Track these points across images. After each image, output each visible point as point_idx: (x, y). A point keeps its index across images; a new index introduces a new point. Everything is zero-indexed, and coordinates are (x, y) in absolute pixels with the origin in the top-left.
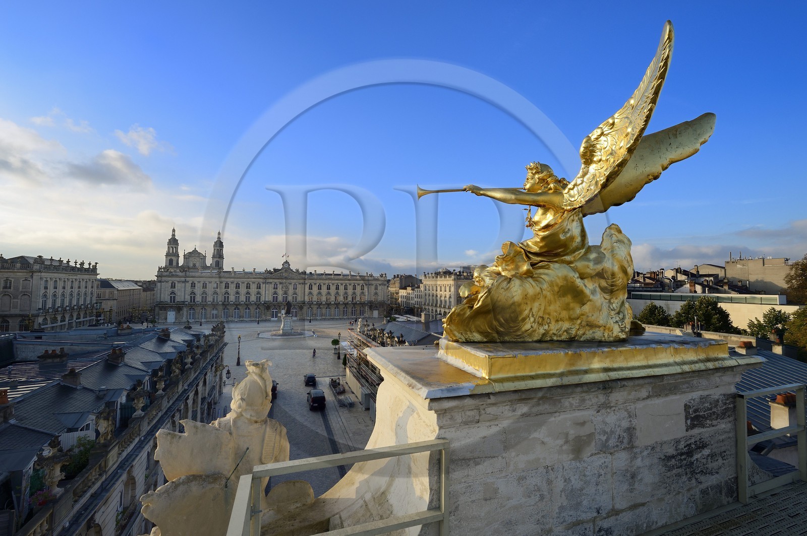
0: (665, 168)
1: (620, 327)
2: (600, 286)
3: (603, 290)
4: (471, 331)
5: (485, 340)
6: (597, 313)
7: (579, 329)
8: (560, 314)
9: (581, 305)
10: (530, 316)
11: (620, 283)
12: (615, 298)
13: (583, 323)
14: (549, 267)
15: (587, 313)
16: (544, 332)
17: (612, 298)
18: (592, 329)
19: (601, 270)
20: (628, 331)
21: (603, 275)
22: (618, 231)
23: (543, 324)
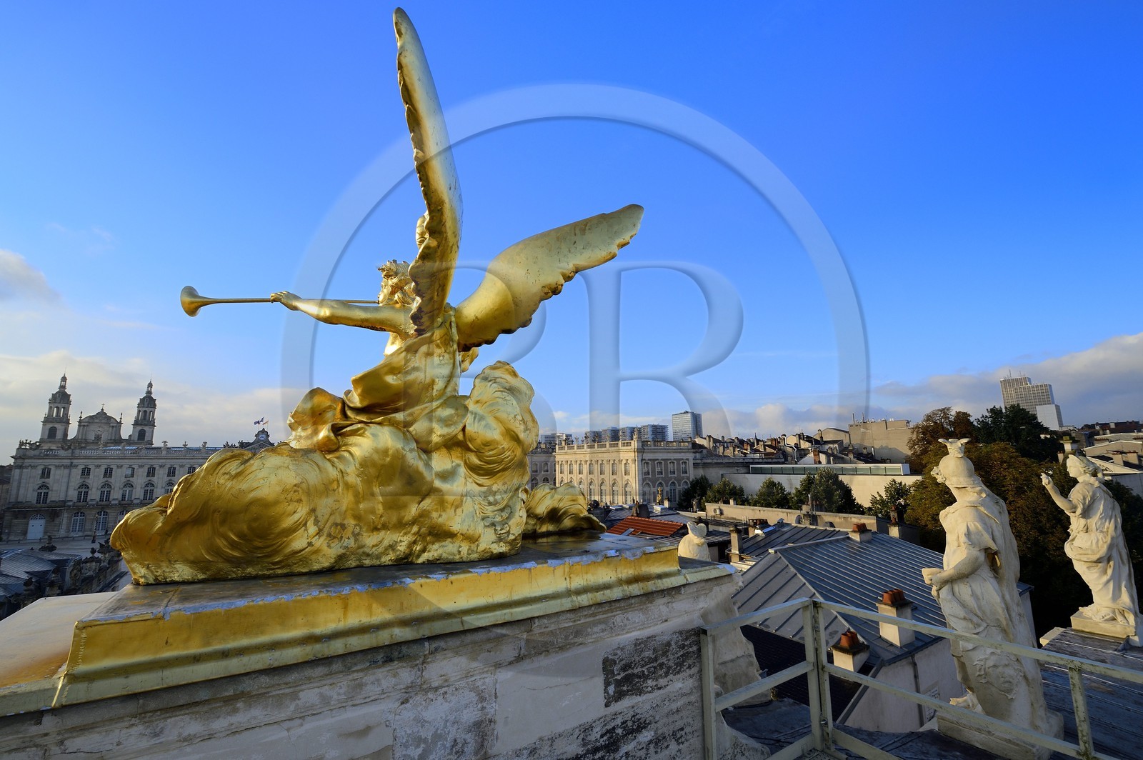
0: (568, 278)
1: (496, 534)
2: (466, 463)
3: (473, 469)
4: (170, 561)
5: (201, 576)
6: (451, 512)
7: (415, 542)
8: (381, 516)
9: (419, 499)
10: (308, 523)
11: (507, 457)
12: (500, 484)
13: (423, 530)
14: (364, 432)
15: (429, 512)
16: (344, 551)
17: (496, 483)
18: (440, 541)
19: (460, 437)
20: (515, 540)
21: (468, 445)
22: (510, 373)
23: (342, 537)
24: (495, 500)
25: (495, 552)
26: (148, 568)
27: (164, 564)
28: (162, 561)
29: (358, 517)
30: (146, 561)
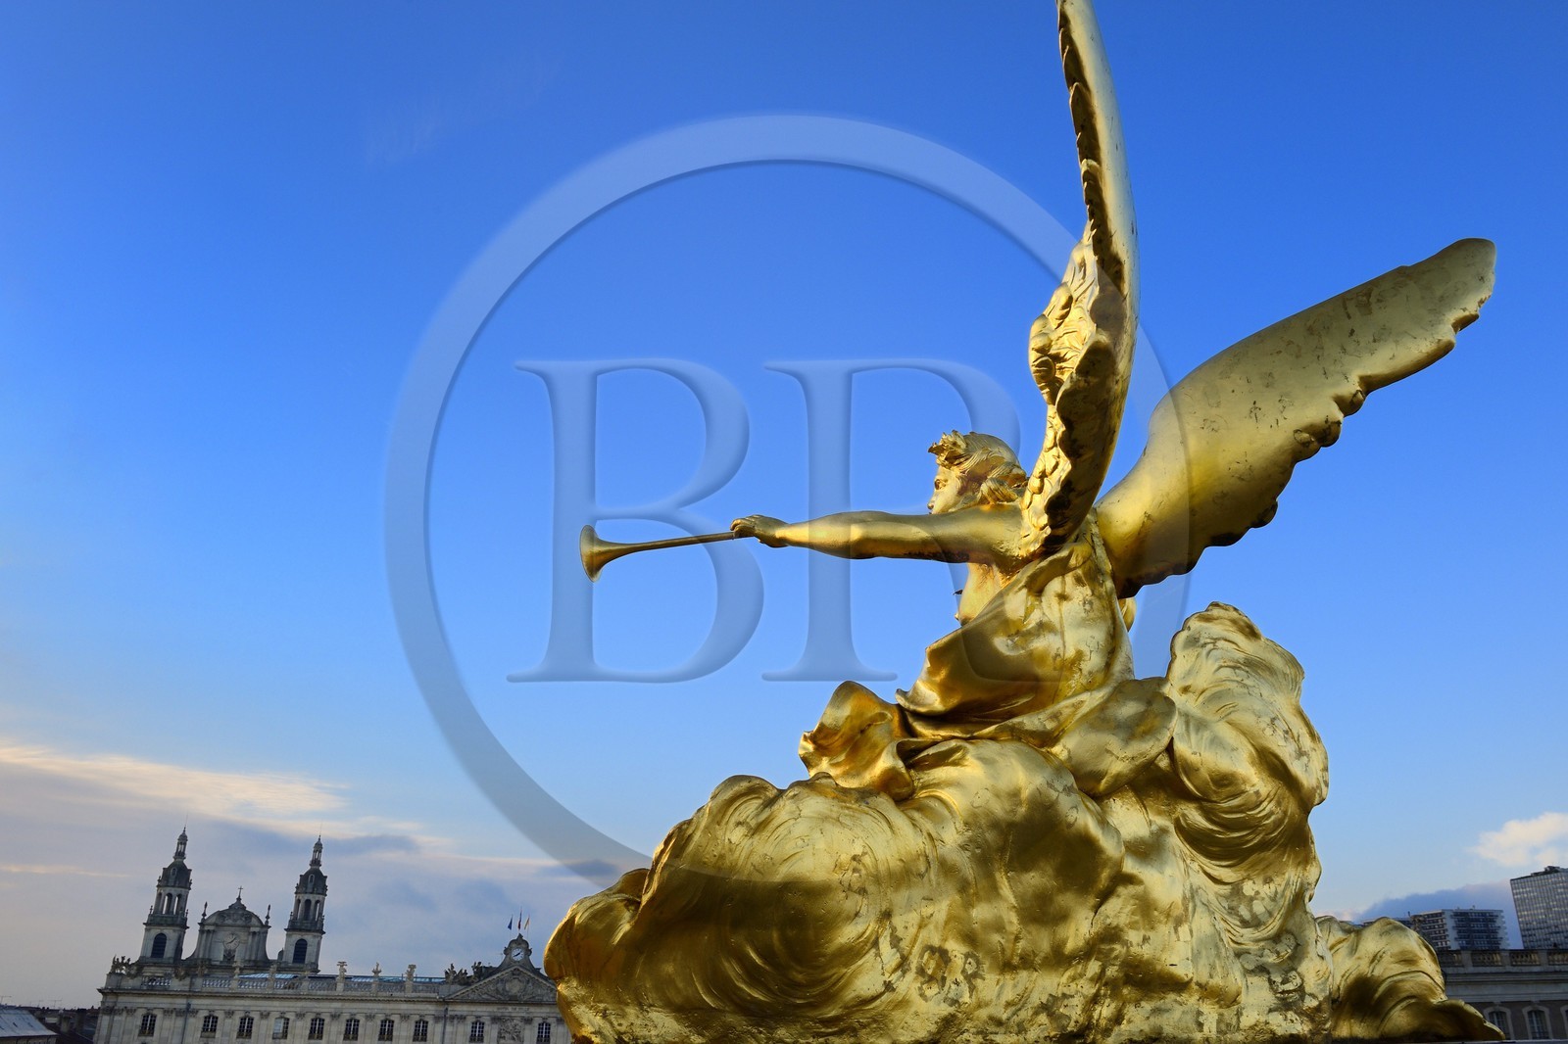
0: (1350, 407)
1: (1275, 992)
2: (1179, 829)
4: (640, 1005)
6: (1164, 929)
7: (1095, 1000)
8: (1017, 939)
9: (1092, 901)
10: (881, 940)
11: (1267, 816)
12: (1259, 881)
13: (1112, 971)
14: (963, 758)
15: (1122, 930)
16: (952, 1010)
17: (1249, 878)
18: (1151, 998)
19: (1164, 763)
20: (1318, 1009)
21: (1182, 782)
22: (1241, 630)
23: (944, 979)
24: (1254, 916)
25: (1280, 1032)
26: (604, 1016)
27: (632, 1011)
28: (627, 1004)
29: (970, 938)
30: (601, 1002)
